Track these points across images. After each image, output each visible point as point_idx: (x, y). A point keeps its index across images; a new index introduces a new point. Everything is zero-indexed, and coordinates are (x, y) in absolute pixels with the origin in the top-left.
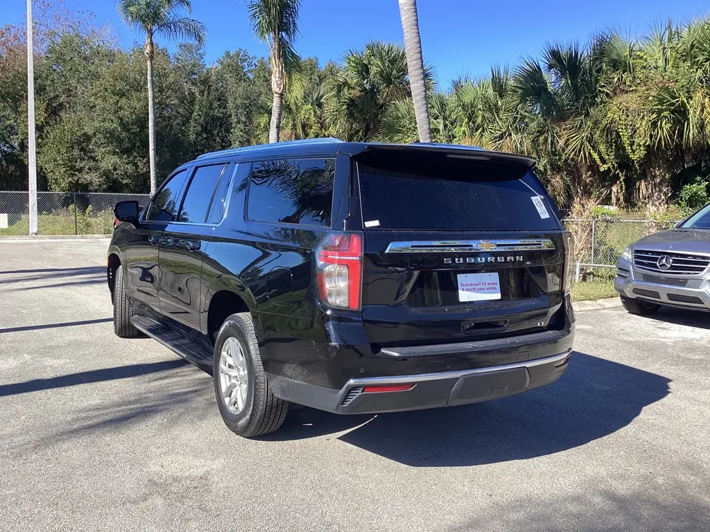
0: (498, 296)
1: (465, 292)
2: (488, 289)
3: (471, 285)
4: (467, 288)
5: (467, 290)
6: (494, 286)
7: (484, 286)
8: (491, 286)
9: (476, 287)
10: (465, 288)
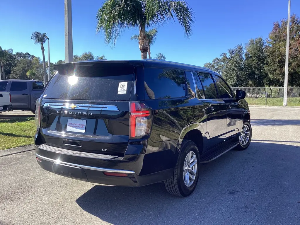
0: (83, 131)
1: (70, 127)
2: (80, 127)
3: (73, 124)
4: (71, 125)
5: (71, 126)
6: (83, 126)
7: (78, 126)
8: (81, 126)
9: (75, 125)
10: (70, 125)
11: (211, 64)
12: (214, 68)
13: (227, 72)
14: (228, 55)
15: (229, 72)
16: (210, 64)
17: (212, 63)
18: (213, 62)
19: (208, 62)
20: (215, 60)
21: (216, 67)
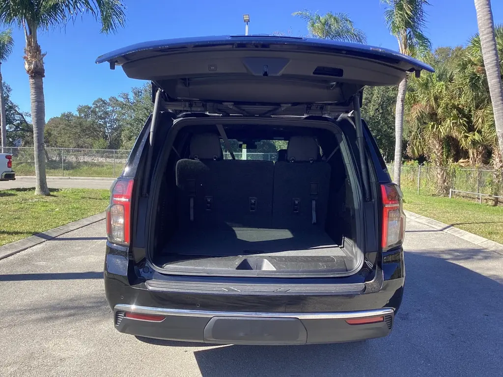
11: (91, 108)
12: (96, 115)
13: (131, 125)
14: (131, 96)
15: (135, 124)
16: (89, 108)
17: (93, 107)
18: (94, 104)
19: (84, 104)
20: (98, 101)
21: (99, 114)
